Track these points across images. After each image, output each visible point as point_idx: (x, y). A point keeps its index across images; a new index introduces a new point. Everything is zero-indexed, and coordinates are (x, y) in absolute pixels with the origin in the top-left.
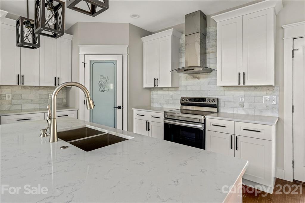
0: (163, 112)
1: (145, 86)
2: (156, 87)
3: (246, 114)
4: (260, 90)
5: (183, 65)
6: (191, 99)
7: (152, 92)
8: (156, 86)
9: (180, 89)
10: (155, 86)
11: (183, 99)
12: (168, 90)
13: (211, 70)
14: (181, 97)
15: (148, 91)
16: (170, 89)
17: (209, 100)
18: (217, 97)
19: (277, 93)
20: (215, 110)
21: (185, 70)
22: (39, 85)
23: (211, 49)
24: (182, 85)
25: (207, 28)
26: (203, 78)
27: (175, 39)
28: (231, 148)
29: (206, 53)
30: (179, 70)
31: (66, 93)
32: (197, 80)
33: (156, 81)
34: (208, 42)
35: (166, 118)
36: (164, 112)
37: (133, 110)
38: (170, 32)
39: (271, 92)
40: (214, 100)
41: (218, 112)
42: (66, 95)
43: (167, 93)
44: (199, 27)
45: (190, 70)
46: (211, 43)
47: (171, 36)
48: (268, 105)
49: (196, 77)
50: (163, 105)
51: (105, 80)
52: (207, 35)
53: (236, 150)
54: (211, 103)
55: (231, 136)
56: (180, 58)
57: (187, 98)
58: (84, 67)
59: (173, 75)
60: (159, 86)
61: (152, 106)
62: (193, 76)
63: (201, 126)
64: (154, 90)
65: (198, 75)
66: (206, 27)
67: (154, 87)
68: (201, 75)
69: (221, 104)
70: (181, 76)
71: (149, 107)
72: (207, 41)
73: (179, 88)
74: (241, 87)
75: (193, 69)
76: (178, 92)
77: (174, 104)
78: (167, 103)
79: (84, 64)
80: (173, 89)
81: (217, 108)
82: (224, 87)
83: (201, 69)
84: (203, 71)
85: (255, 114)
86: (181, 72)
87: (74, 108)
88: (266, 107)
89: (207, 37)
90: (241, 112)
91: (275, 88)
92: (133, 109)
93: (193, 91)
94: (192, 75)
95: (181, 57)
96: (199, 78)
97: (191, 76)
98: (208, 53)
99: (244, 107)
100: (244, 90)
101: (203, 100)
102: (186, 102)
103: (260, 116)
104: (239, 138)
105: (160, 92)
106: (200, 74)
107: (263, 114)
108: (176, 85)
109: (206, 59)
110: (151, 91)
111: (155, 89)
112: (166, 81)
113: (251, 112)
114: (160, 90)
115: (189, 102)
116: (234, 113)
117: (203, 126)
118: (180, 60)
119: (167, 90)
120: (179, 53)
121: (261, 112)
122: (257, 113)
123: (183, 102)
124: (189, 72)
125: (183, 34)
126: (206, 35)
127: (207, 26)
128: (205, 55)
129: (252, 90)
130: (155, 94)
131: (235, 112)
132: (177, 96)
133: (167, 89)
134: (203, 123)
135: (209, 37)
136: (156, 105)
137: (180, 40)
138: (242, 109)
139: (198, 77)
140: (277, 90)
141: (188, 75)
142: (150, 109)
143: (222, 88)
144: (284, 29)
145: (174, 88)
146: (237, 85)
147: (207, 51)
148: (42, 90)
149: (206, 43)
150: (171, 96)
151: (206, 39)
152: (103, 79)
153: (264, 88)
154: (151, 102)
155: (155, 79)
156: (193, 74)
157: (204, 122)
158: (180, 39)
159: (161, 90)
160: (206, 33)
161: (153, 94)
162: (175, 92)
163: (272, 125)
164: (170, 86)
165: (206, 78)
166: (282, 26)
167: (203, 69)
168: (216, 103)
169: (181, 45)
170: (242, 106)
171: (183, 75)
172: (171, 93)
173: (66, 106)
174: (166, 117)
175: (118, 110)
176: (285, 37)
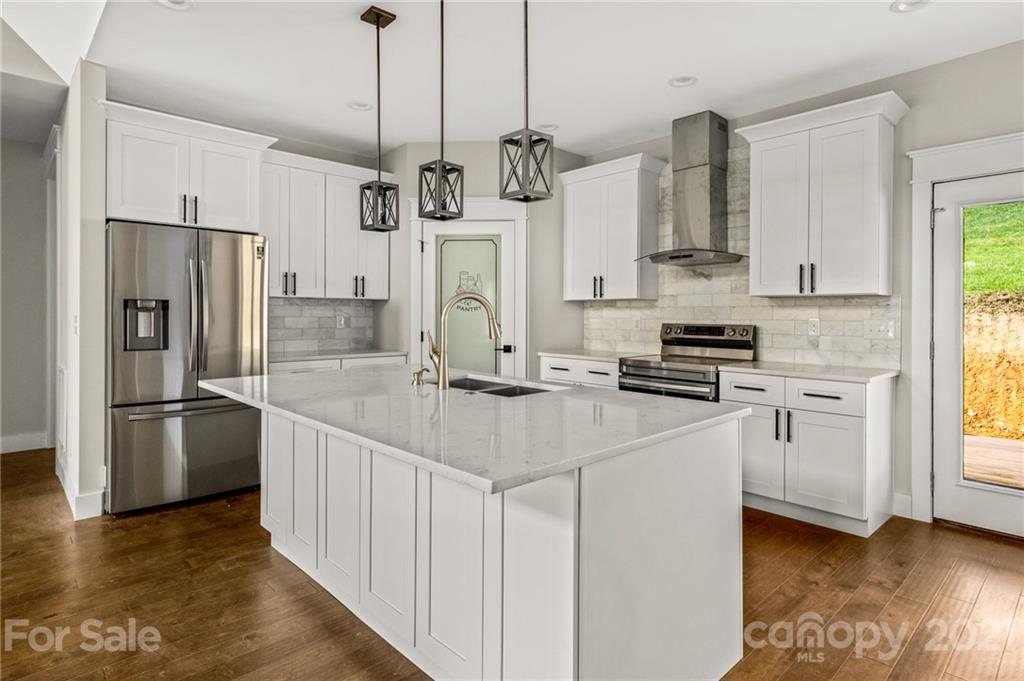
0: (618, 361)
1: (570, 296)
2: (598, 299)
3: (823, 364)
4: (857, 306)
5: (668, 244)
6: (688, 329)
7: (585, 312)
8: (598, 297)
9: (660, 303)
10: (595, 295)
11: (667, 328)
12: (630, 307)
13: (738, 258)
14: (664, 325)
15: (576, 310)
16: (634, 304)
17: (734, 331)
18: (754, 323)
19: (896, 313)
20: (747, 354)
21: (671, 258)
22: (322, 296)
23: (739, 203)
24: (666, 293)
25: (729, 151)
26: (719, 275)
27: (648, 178)
28: (777, 438)
29: (727, 214)
30: (657, 258)
31: (372, 315)
32: (704, 282)
33: (599, 283)
34: (733, 187)
35: (625, 375)
36: (620, 360)
37: (539, 357)
38: (634, 162)
39: (882, 311)
40: (745, 329)
41: (755, 359)
42: (371, 320)
43: (625, 314)
44: (706, 150)
45: (684, 256)
46: (740, 188)
47: (636, 172)
48: (876, 341)
49: (702, 274)
50: (616, 344)
51: (471, 283)
52: (730, 169)
53: (789, 440)
54: (738, 338)
55: (777, 410)
56: (660, 226)
57: (678, 326)
58: (422, 251)
59: (641, 270)
60: (606, 296)
61: (585, 347)
62: (694, 271)
63: (708, 390)
64: (591, 306)
65: (705, 270)
66: (727, 148)
67: (592, 298)
68: (714, 269)
69: (765, 341)
70: (662, 272)
71: (579, 350)
72: (729, 184)
73: (656, 300)
74: (805, 297)
75: (691, 256)
76: (656, 313)
77: (645, 342)
78: (626, 339)
79: (422, 243)
80: (643, 304)
81: (752, 351)
82: (770, 297)
83: (712, 255)
84: (715, 260)
85: (846, 365)
86: (662, 262)
87: (397, 351)
88: (872, 346)
89: (728, 173)
90: (812, 359)
91: (893, 301)
92: (540, 354)
93: (694, 308)
94: (691, 268)
95: (663, 223)
96: (708, 277)
97: (689, 270)
98: (731, 213)
99: (820, 347)
100: (820, 307)
101: (719, 330)
102: (675, 336)
103: (857, 368)
104: (795, 414)
105: (607, 313)
106: (711, 266)
107: (862, 364)
108: (650, 295)
109: (727, 228)
110: (583, 308)
111: (593, 304)
112: (623, 284)
113: (836, 360)
114: (606, 306)
115: (682, 336)
116: (796, 362)
117: (713, 391)
118: (660, 230)
119: (627, 307)
120: (659, 211)
121: (860, 358)
122: (850, 362)
123: (669, 337)
124: (682, 261)
125: (668, 162)
126: (727, 167)
127: (731, 145)
128: (724, 218)
129: (837, 306)
130: (595, 318)
131: (798, 361)
132: (652, 321)
133: (626, 304)
134: (713, 383)
135: (734, 173)
136: (596, 346)
137: (661, 179)
138: (813, 351)
139: (706, 273)
140: (897, 304)
141: (680, 268)
142: (583, 354)
143: (766, 302)
144: (911, 159)
145: (646, 301)
146: (796, 292)
147: (729, 208)
148: (324, 307)
149: (726, 189)
150: (637, 322)
151: (726, 178)
152: (468, 279)
153: (866, 301)
154: (583, 337)
155: (595, 279)
156: (694, 265)
157: (714, 380)
158: (659, 175)
159: (611, 306)
160: (727, 163)
161: (588, 318)
162: (647, 312)
163: (865, 383)
164: (635, 297)
165: (727, 275)
166: (908, 154)
167: (715, 255)
168: (750, 338)
169: (663, 192)
170: (815, 344)
171: (666, 269)
172: (637, 314)
173: (374, 346)
174: (625, 370)
175: (503, 356)
176: (914, 177)
